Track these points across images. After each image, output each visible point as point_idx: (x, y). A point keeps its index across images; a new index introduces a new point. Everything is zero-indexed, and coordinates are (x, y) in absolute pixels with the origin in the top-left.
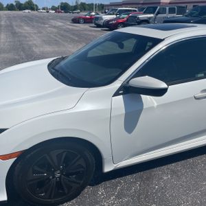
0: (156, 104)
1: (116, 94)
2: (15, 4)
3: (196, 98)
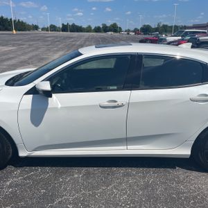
0: (60, 106)
1: (27, 93)
2: (101, 27)
3: (101, 107)
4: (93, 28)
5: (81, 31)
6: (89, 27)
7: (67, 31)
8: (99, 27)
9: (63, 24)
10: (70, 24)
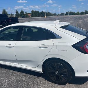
4: (80, 13)
5: (74, 15)
6: (78, 12)
7: (68, 15)
8: (83, 12)
9: (66, 12)
10: (70, 12)
